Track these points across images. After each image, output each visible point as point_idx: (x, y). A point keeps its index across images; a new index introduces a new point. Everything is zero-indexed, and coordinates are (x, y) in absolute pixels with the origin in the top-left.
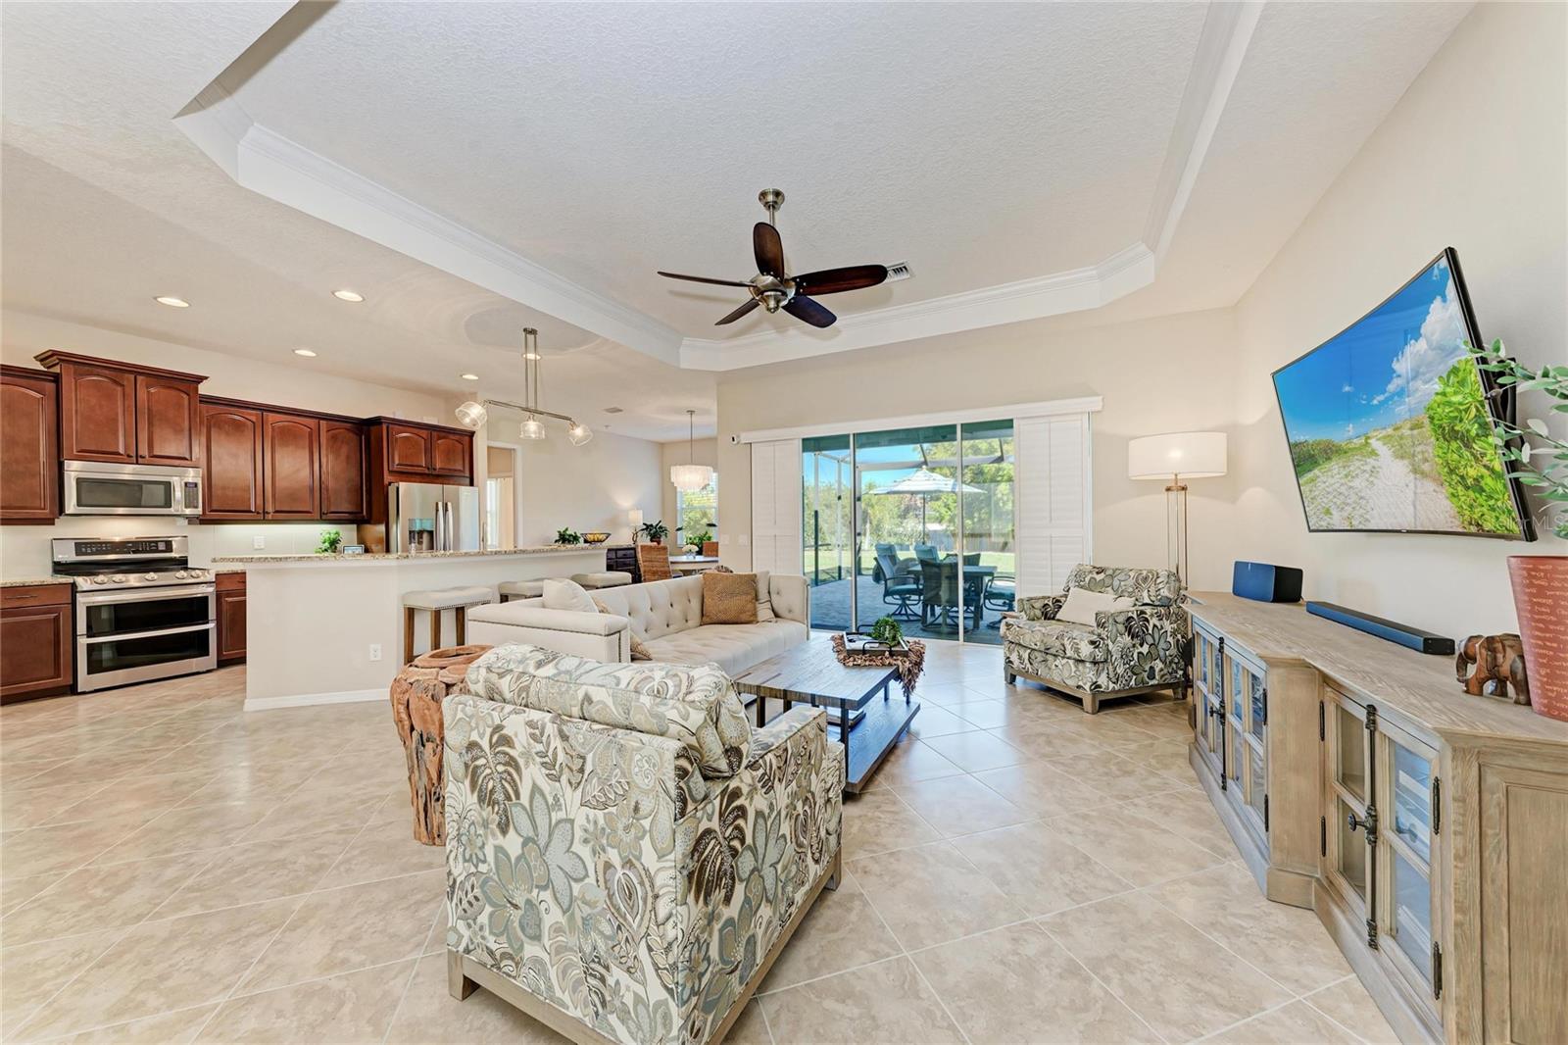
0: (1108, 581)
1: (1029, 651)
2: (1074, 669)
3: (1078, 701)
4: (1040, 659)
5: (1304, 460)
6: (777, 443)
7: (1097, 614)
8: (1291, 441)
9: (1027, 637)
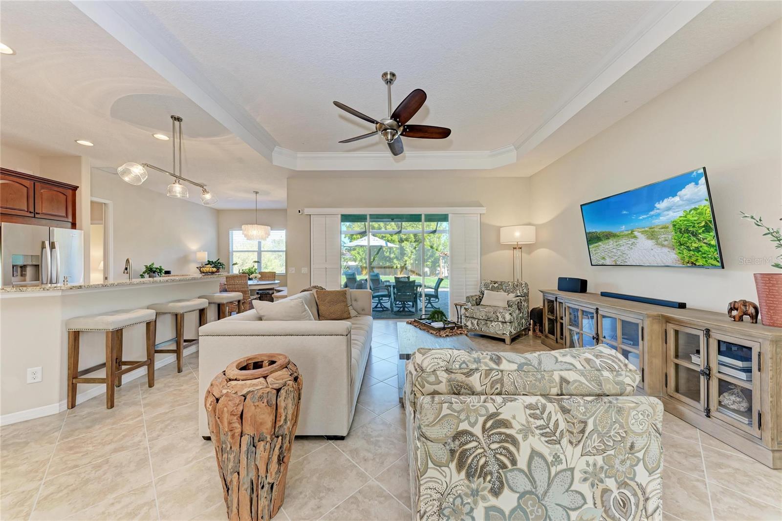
0: (500, 287)
1: (477, 320)
2: (501, 326)
3: (503, 340)
4: (483, 323)
5: (592, 239)
6: (327, 216)
7: (508, 302)
8: (587, 231)
9: (478, 314)
